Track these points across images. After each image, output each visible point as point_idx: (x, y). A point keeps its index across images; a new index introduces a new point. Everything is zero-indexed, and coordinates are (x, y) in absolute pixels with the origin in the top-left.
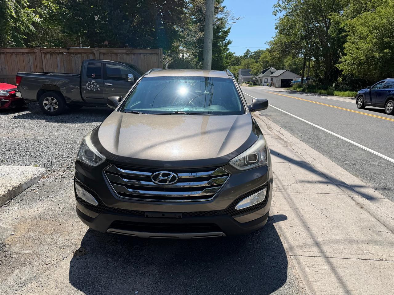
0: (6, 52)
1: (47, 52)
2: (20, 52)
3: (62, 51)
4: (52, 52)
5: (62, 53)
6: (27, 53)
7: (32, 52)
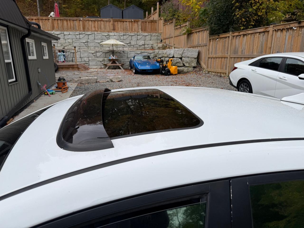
0: (248, 34)
1: (278, 30)
2: (258, 33)
3: (291, 26)
4: (283, 28)
5: (291, 28)
6: (262, 32)
7: (266, 31)
